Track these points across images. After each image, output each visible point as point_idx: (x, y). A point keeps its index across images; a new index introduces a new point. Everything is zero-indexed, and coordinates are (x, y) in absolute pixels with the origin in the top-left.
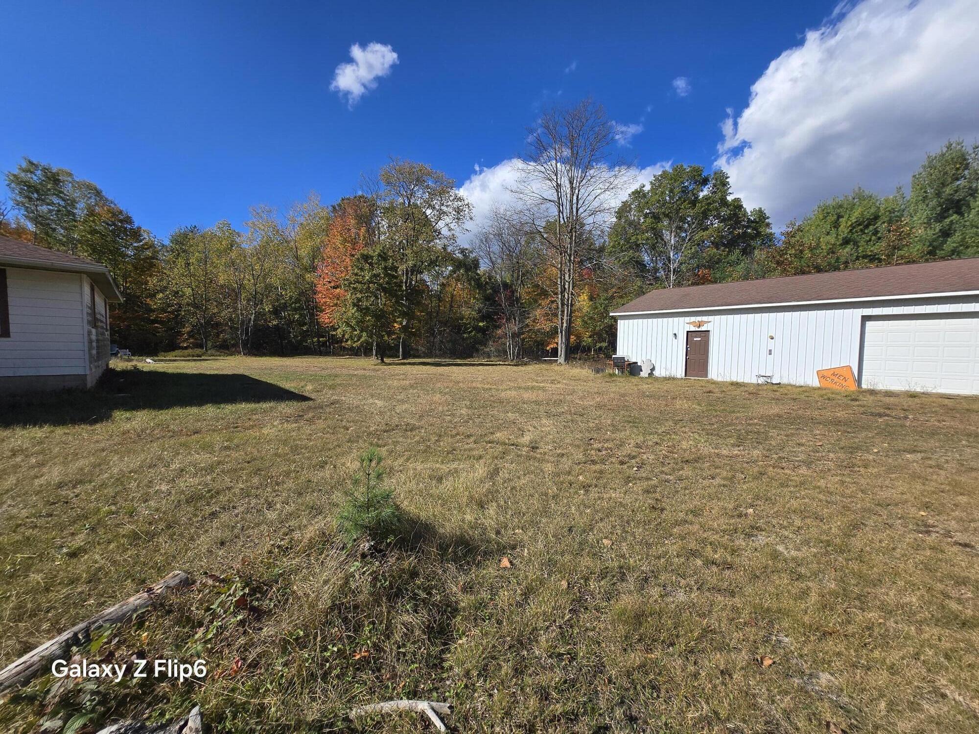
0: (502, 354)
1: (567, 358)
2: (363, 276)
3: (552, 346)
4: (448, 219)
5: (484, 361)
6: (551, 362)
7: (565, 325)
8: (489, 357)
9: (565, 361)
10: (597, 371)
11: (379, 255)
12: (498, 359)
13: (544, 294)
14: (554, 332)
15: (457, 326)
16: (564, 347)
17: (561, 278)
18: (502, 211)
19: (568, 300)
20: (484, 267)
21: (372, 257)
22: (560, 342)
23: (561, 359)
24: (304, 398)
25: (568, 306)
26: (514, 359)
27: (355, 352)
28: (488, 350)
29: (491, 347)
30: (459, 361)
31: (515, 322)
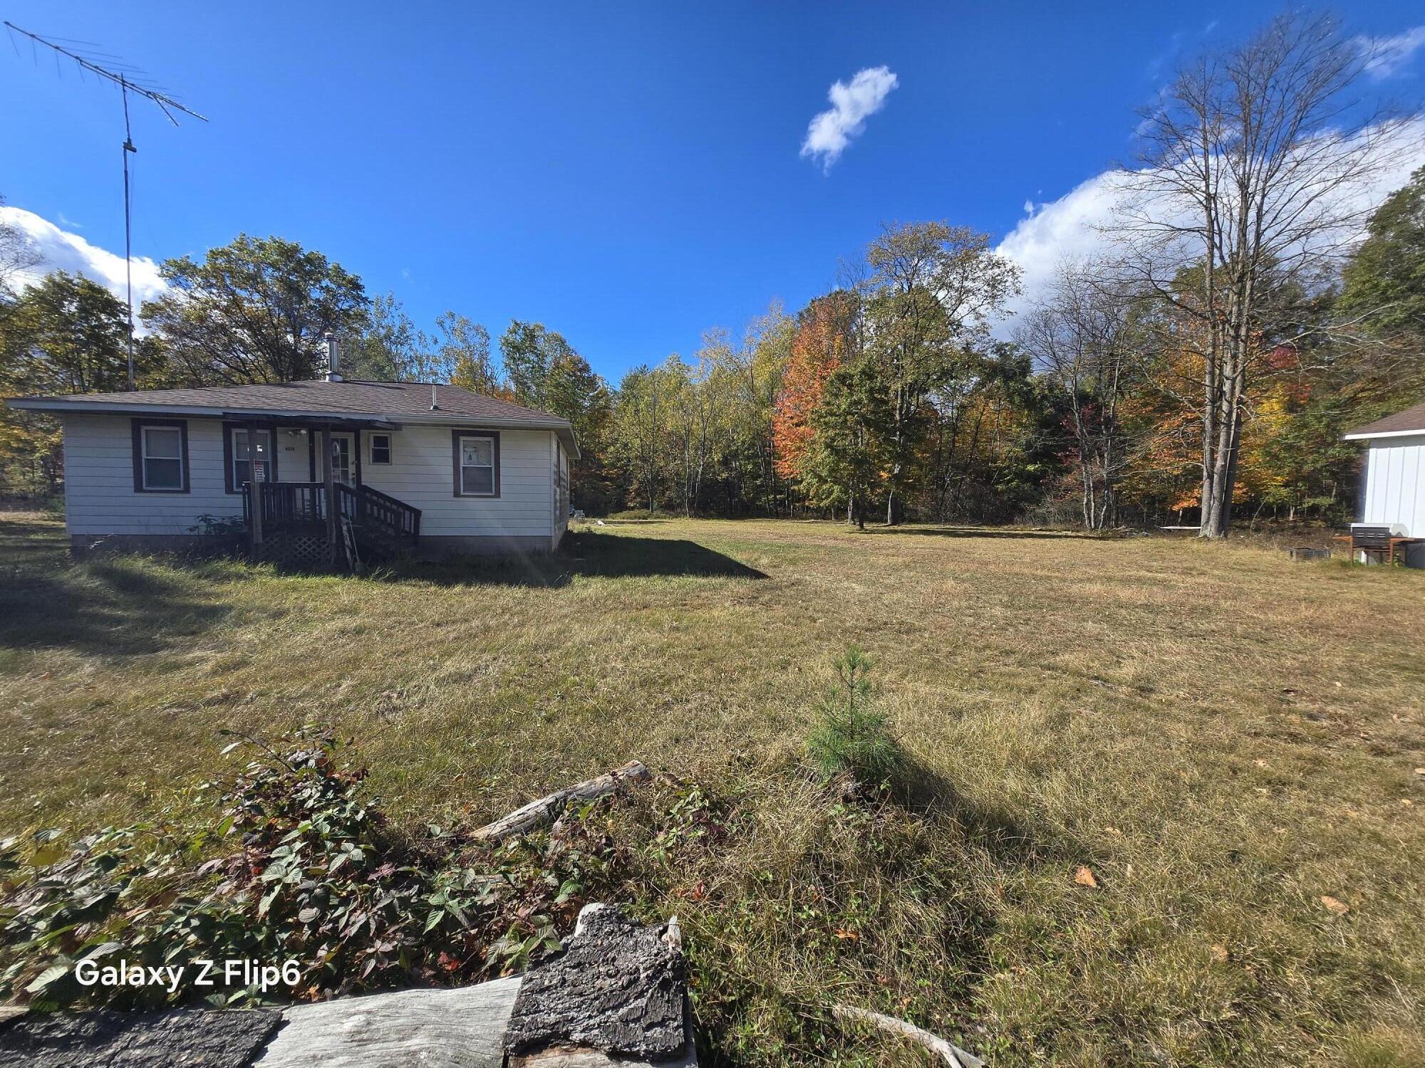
0: (1073, 519)
1: (1224, 527)
2: (839, 407)
3: (1185, 504)
4: (973, 301)
5: (1034, 530)
6: (1182, 534)
7: (1219, 463)
8: (1044, 521)
9: (1219, 531)
10: (1307, 555)
11: (863, 372)
12: (1063, 526)
13: (1169, 406)
14: (1193, 477)
15: (985, 474)
16: (1216, 505)
17: (1212, 373)
18: (1079, 269)
19: (1229, 414)
20: (1038, 371)
21: (851, 377)
22: (1207, 497)
23: (1208, 528)
24: (759, 575)
25: (1229, 426)
26: (1096, 527)
27: (823, 514)
28: (1043, 510)
29: (1050, 505)
30: (987, 529)
31: (1102, 462)
